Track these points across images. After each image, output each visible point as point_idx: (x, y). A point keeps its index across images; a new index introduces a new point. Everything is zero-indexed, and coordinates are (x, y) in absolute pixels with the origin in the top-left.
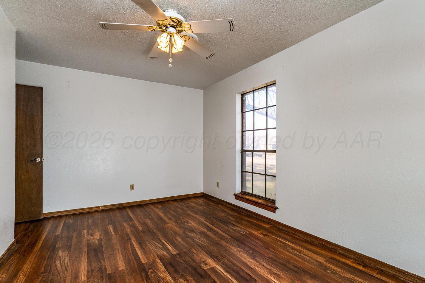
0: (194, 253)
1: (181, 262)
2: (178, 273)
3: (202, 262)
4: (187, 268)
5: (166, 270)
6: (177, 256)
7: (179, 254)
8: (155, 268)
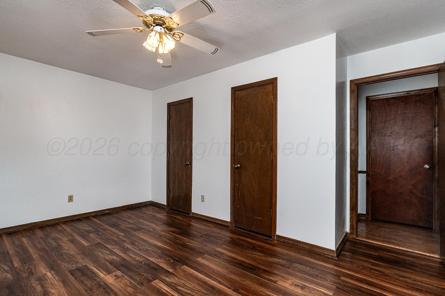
0: (130, 287)
1: (145, 273)
2: (146, 264)
3: (121, 277)
4: (137, 269)
5: (158, 264)
6: (151, 278)
7: (150, 281)
8: (169, 264)
